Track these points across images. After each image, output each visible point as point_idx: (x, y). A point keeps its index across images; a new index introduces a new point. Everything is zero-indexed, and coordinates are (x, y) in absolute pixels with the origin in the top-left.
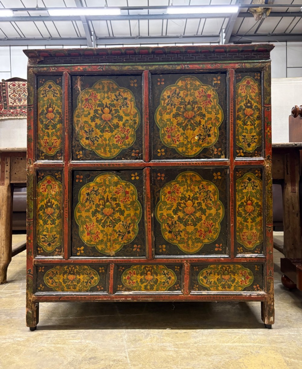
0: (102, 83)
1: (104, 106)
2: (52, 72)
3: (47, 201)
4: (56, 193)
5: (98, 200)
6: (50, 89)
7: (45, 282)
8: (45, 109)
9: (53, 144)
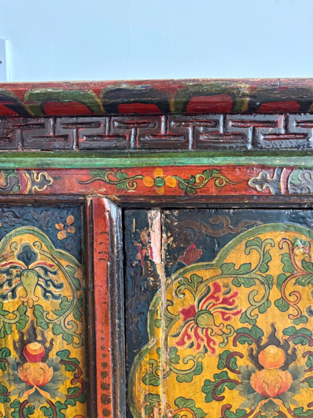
0: (260, 244)
1: (264, 340)
2: (30, 194)
6: (27, 264)
8: (11, 348)
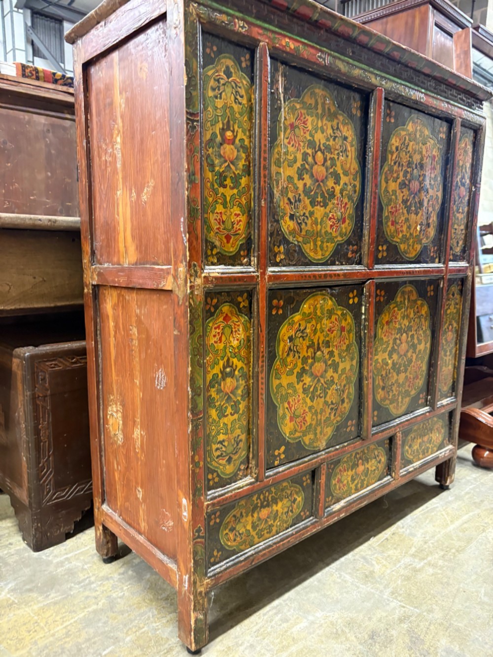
0: (315, 94)
1: (317, 149)
2: (237, 33)
3: (224, 365)
4: (240, 342)
5: (305, 349)
6: (228, 78)
7: (222, 541)
9: (233, 227)
